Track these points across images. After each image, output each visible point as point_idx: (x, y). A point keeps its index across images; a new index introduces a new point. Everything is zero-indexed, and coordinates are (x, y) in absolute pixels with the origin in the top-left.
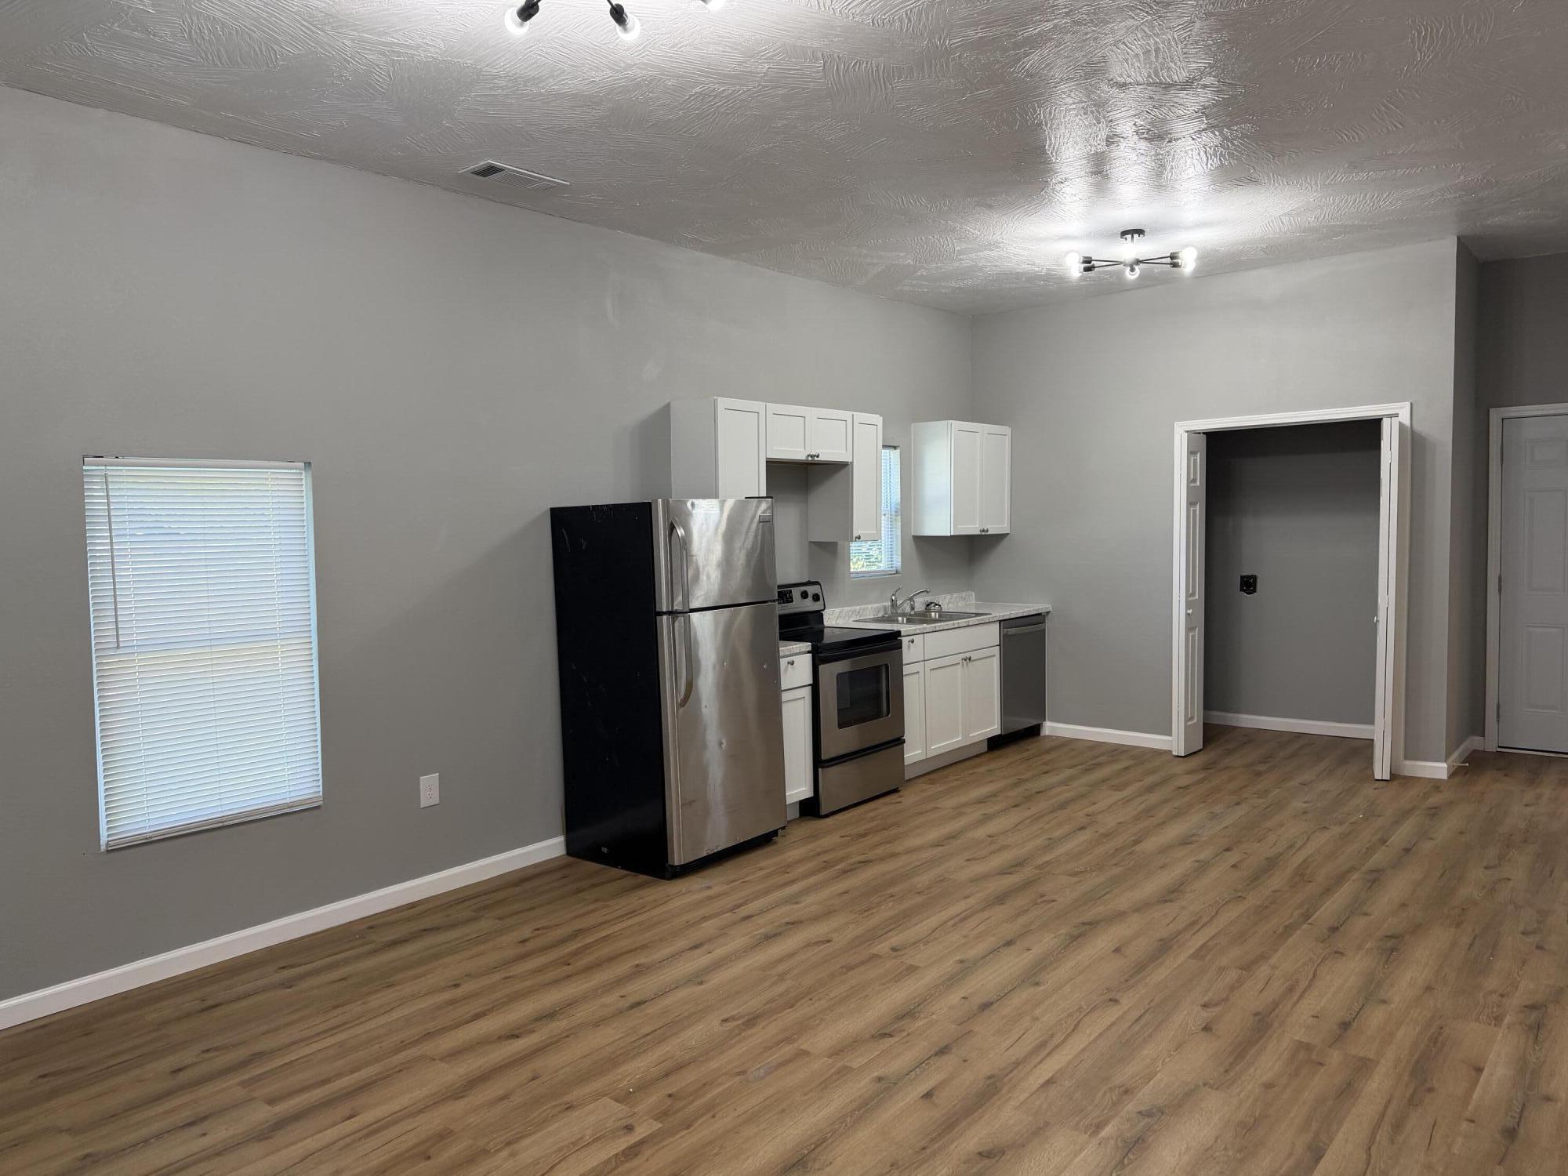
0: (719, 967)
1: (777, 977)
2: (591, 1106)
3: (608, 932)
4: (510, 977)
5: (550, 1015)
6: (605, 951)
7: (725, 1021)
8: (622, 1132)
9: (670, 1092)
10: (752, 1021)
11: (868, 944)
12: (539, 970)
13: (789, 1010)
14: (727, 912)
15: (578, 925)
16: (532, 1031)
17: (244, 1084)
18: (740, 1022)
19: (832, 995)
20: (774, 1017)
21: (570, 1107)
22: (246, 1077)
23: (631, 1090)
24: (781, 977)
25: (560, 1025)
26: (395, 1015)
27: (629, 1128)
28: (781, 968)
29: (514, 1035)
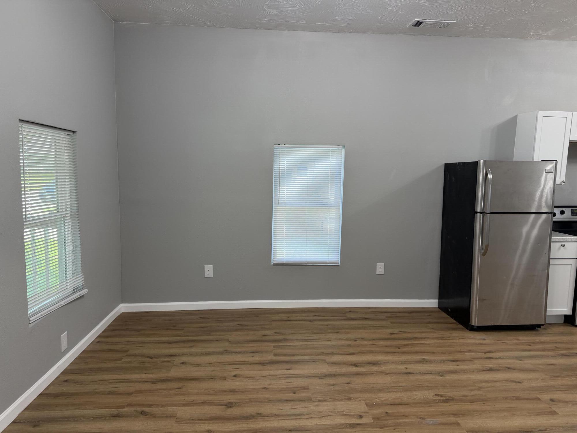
0: (456, 373)
1: (477, 388)
2: (356, 402)
3: (425, 342)
4: (375, 345)
5: (374, 364)
6: (417, 349)
7: (437, 395)
8: (357, 417)
9: (387, 411)
10: (447, 400)
11: (539, 392)
12: (386, 346)
13: (470, 403)
14: (483, 352)
15: (416, 335)
16: (363, 367)
17: (274, 347)
18: (441, 398)
19: (496, 406)
20: (459, 403)
21: (349, 399)
22: (276, 345)
23: (375, 403)
24: (480, 389)
25: (374, 368)
26: (330, 343)
27: (361, 417)
28: (483, 385)
29: (356, 366)
